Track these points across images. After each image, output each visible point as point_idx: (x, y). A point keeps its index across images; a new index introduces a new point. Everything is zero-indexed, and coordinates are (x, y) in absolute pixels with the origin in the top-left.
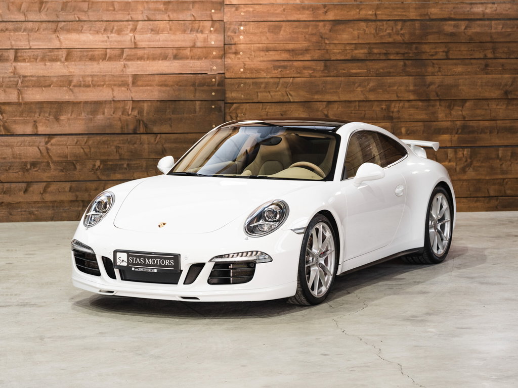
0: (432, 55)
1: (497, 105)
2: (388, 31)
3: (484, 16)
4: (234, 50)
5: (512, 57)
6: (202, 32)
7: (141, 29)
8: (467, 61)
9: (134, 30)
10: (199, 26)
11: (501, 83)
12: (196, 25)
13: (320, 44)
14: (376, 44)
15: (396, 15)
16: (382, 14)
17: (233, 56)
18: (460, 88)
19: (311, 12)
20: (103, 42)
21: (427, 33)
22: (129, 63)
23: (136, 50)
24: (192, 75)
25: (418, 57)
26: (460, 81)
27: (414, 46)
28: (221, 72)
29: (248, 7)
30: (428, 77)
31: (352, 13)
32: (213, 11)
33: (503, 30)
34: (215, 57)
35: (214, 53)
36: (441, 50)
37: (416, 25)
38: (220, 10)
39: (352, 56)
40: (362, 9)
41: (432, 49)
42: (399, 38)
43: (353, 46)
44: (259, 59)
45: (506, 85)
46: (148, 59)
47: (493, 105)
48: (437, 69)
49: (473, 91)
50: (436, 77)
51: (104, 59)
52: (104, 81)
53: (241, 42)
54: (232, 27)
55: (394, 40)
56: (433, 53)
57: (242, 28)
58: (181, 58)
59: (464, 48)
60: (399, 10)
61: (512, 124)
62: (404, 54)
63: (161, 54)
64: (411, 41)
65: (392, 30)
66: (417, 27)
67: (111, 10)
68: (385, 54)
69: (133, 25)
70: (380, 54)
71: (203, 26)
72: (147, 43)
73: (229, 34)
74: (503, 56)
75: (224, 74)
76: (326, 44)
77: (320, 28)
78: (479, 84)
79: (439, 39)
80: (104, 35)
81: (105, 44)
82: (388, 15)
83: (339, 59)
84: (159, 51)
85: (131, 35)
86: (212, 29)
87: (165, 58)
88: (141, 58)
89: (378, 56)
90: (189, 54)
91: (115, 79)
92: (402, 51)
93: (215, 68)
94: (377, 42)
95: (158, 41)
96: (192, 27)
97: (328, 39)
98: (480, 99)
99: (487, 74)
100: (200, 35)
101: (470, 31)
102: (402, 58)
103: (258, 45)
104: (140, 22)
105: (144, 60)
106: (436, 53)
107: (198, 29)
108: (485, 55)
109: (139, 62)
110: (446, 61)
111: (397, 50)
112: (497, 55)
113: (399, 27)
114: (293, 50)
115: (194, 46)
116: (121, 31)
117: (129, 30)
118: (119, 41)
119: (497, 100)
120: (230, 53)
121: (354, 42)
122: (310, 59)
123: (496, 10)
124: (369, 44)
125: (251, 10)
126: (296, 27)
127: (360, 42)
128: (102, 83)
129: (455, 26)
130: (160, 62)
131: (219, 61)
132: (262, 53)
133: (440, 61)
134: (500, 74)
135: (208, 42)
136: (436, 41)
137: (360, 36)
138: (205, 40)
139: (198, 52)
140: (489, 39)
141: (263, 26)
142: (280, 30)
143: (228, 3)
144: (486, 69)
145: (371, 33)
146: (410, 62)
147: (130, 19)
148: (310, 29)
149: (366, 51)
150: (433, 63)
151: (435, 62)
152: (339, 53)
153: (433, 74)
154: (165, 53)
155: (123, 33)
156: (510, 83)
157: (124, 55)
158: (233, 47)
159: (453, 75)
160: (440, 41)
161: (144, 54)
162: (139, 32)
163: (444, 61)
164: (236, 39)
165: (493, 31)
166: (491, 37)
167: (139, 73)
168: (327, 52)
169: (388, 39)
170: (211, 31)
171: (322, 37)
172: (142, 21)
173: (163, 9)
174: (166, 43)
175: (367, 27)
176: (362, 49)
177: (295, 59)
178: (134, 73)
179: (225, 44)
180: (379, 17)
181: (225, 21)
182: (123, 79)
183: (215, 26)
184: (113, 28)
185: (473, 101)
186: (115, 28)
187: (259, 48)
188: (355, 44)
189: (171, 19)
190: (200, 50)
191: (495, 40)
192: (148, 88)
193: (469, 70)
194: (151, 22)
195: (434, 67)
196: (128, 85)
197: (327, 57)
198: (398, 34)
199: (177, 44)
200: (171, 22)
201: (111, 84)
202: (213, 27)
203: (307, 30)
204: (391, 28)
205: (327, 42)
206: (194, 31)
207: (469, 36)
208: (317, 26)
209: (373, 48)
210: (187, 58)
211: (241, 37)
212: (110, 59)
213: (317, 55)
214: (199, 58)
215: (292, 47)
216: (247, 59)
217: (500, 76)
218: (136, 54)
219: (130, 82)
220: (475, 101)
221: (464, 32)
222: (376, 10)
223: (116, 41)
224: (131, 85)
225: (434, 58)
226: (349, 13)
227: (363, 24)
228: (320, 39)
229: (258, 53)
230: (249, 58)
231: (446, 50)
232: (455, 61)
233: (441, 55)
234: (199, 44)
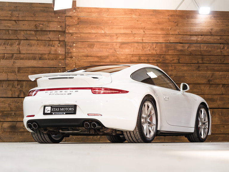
0: (171, 61)
1: (205, 87)
2: (148, 48)
3: (197, 42)
4: (70, 56)
5: (212, 63)
6: (54, 46)
7: (23, 44)
8: (189, 64)
9: (19, 44)
10: (52, 43)
11: (206, 76)
12: (51, 43)
13: (114, 54)
14: (142, 54)
15: (153, 40)
16: (145, 40)
17: (69, 59)
18: (185, 78)
19: (110, 38)
20: (3, 50)
21: (169, 50)
22: (16, 61)
23: (20, 54)
24: (48, 68)
25: (164, 62)
26: (185, 74)
27: (162, 56)
28: (63, 67)
29: (78, 34)
30: (169, 72)
31: (131, 38)
32: (60, 36)
33: (207, 49)
34: (60, 59)
35: (60, 57)
36: (176, 59)
37: (163, 45)
38: (63, 35)
39: (130, 60)
40: (135, 37)
41: (171, 58)
42: (154, 52)
43: (131, 55)
44: (83, 61)
45: (209, 77)
46: (26, 59)
47: (202, 87)
48: (174, 68)
49: (192, 79)
50: (173, 72)
51: (3, 59)
52: (3, 70)
53: (74, 52)
54: (69, 44)
55: (152, 52)
56: (172, 60)
57: (74, 45)
58: (43, 59)
59: (187, 57)
60: (154, 38)
61: (212, 97)
62: (157, 60)
63: (33, 57)
64: (161, 54)
65: (151, 48)
66: (163, 47)
67: (7, 34)
68: (148, 60)
69: (19, 42)
70: (145, 60)
71: (54, 44)
72: (26, 51)
73: (68, 47)
74: (207, 62)
75: (65, 68)
76: (117, 54)
77: (114, 46)
78: (195, 76)
79: (175, 53)
80: (3, 47)
81: (4, 51)
82: (149, 40)
83: (124, 62)
84: (31, 55)
85: (18, 47)
86: (59, 45)
87: (35, 59)
88: (22, 59)
89: (144, 61)
90: (47, 57)
91: (9, 69)
92: (156, 58)
93: (60, 65)
94: (143, 53)
95: (31, 50)
96: (49, 43)
97: (118, 51)
98: (196, 84)
99: (199, 71)
100: (52, 48)
101: (190, 49)
102: (156, 62)
103: (83, 54)
104: (22, 41)
105: (24, 60)
106: (173, 60)
107: (52, 44)
108: (198, 62)
109: (21, 61)
110: (178, 64)
111: (153, 58)
112: (204, 61)
113: (154, 47)
114: (100, 57)
115: (50, 54)
116: (12, 45)
117: (17, 44)
118: (11, 50)
119: (204, 85)
120: (68, 57)
121: (131, 53)
122: (109, 61)
123: (203, 39)
124: (139, 54)
125: (79, 36)
126: (102, 45)
127: (135, 53)
128: (2, 71)
129: (182, 46)
130: (32, 61)
131: (63, 61)
132: (85, 58)
133: (175, 64)
134: (206, 71)
135: (57, 51)
136: (173, 54)
137: (134, 50)
138: (56, 51)
139: (51, 56)
140: (200, 54)
141: (85, 44)
142: (94, 46)
143: (67, 32)
144: (198, 69)
145: (140, 49)
146: (160, 64)
147: (17, 39)
148: (109, 46)
149: (138, 58)
150: (172, 65)
151: (172, 64)
152: (124, 59)
153: (172, 70)
154: (35, 57)
155: (13, 45)
156: (211, 76)
157: (14, 57)
158: (70, 54)
159: (182, 71)
160: (175, 54)
161: (24, 57)
162: (22, 45)
163: (177, 64)
164: (71, 50)
165: (202, 49)
166: (201, 52)
167: (21, 66)
168: (118, 58)
169: (149, 52)
170: (58, 46)
171: (115, 51)
172: (23, 40)
173: (34, 34)
174: (35, 51)
175: (138, 46)
176: (135, 57)
177: (101, 61)
178: (19, 66)
179: (65, 53)
180: (144, 41)
181: (66, 41)
182: (13, 69)
183: (61, 44)
184: (8, 43)
185: (192, 85)
186: (9, 43)
187: (83, 55)
188: (132, 54)
189: (38, 39)
190: (52, 55)
191: (203, 54)
192: (26, 74)
193: (190, 69)
194: (28, 41)
195: (172, 67)
196: (15, 72)
197: (118, 61)
198: (154, 50)
199: (41, 52)
200: (38, 41)
201: (6, 72)
202: (59, 44)
203: (107, 47)
204: (150, 47)
205: (118, 53)
206: (50, 46)
207: (190, 51)
208: (113, 45)
209: (141, 57)
210: (46, 59)
211: (74, 49)
212: (6, 59)
213: (112, 60)
214: (52, 60)
215: (100, 55)
216: (77, 61)
217: (206, 72)
218: (20, 57)
219: (16, 71)
220: (193, 85)
221: (187, 50)
222: (142, 37)
223: (9, 50)
224: (17, 72)
225: (172, 62)
226: (129, 39)
227: (136, 44)
228: (114, 51)
229: (82, 58)
230: (78, 60)
231: (178, 58)
232: (183, 64)
233: (176, 61)
234: (52, 52)
